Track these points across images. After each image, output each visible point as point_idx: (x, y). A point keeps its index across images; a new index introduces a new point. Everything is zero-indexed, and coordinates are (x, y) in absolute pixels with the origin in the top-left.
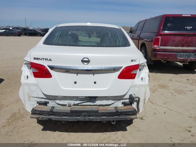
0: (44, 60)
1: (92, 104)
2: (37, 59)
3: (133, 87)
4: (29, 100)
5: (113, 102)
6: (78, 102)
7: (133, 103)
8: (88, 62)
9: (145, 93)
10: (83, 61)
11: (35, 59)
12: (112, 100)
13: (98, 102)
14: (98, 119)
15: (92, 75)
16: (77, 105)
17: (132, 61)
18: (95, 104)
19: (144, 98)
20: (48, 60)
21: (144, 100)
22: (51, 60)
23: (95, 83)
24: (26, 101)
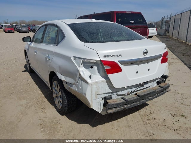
0: (115, 56)
1: (142, 88)
2: (108, 56)
4: (96, 98)
6: (134, 89)
8: (147, 53)
10: (144, 53)
11: (105, 56)
18: (144, 87)
20: (118, 56)
22: (121, 56)
24: (93, 100)
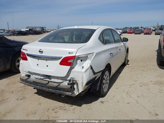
1: (49, 80)
2: (23, 49)
3: (73, 72)
4: (23, 73)
5: (62, 81)
6: (42, 78)
7: (74, 84)
8: (42, 52)
9: (82, 79)
10: (40, 51)
12: (61, 79)
13: (53, 80)
14: (47, 90)
15: (46, 61)
16: (42, 79)
17: (69, 53)
19: (81, 82)
21: (82, 83)
22: (27, 50)
23: (47, 66)
